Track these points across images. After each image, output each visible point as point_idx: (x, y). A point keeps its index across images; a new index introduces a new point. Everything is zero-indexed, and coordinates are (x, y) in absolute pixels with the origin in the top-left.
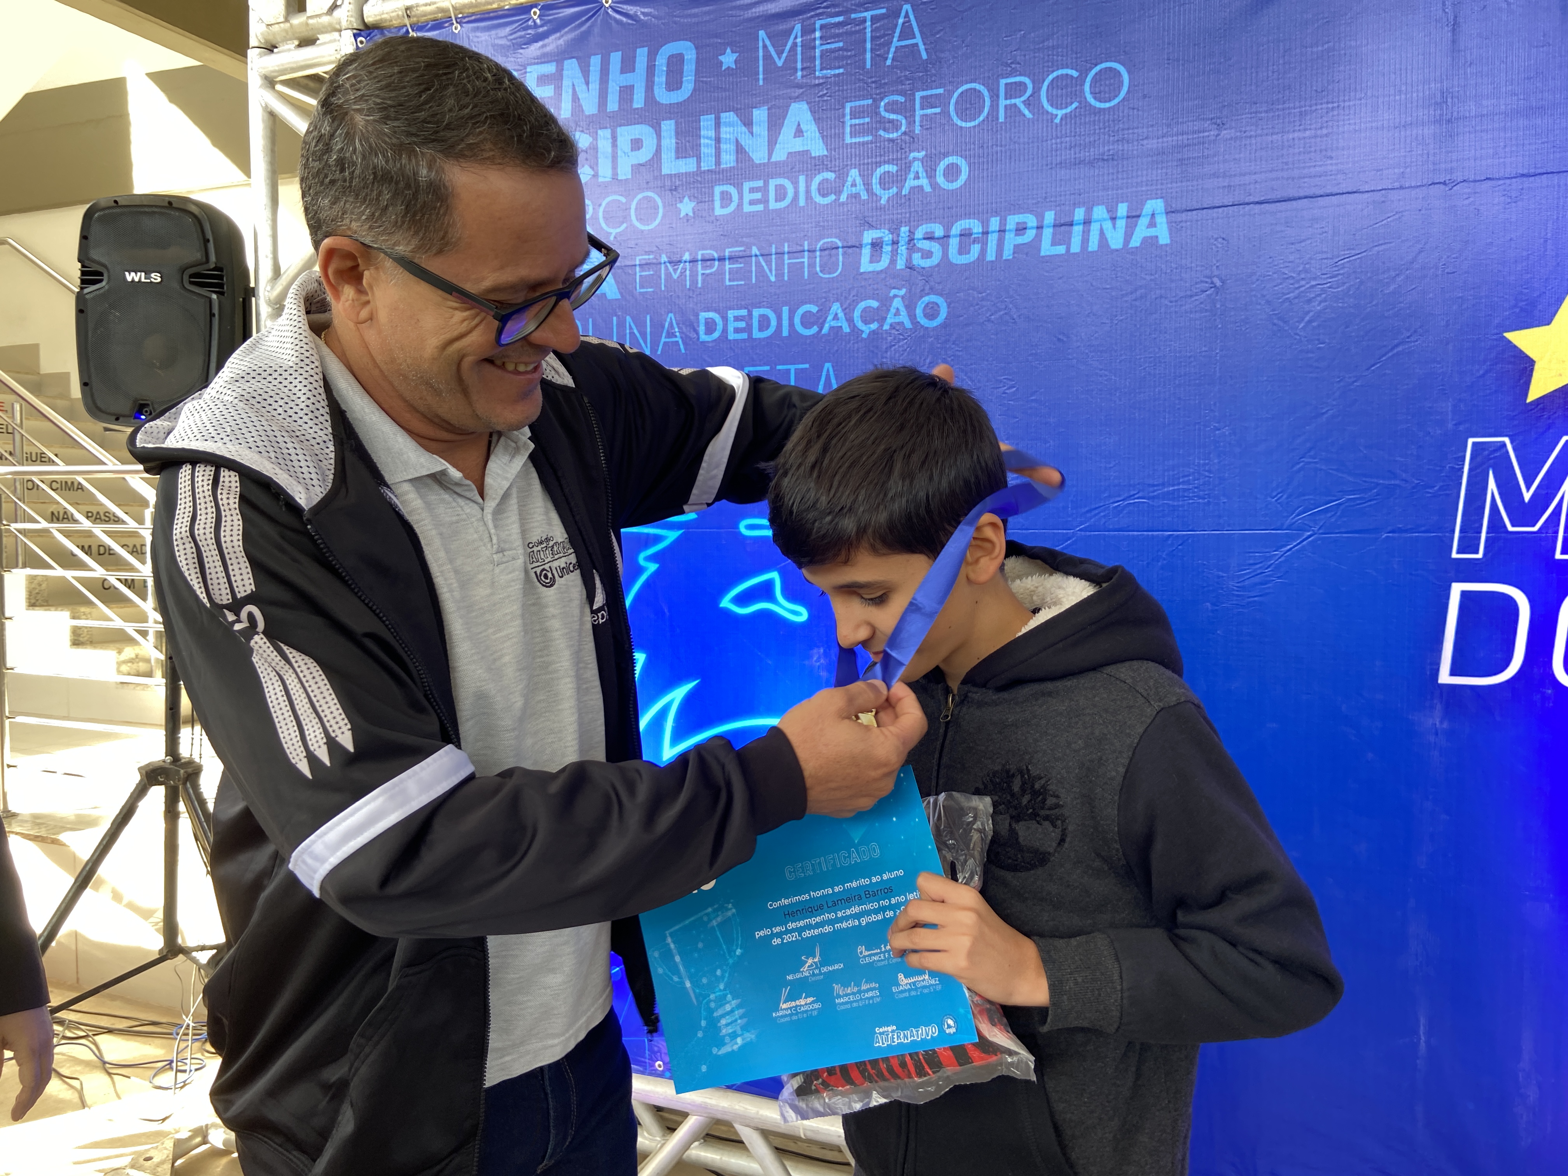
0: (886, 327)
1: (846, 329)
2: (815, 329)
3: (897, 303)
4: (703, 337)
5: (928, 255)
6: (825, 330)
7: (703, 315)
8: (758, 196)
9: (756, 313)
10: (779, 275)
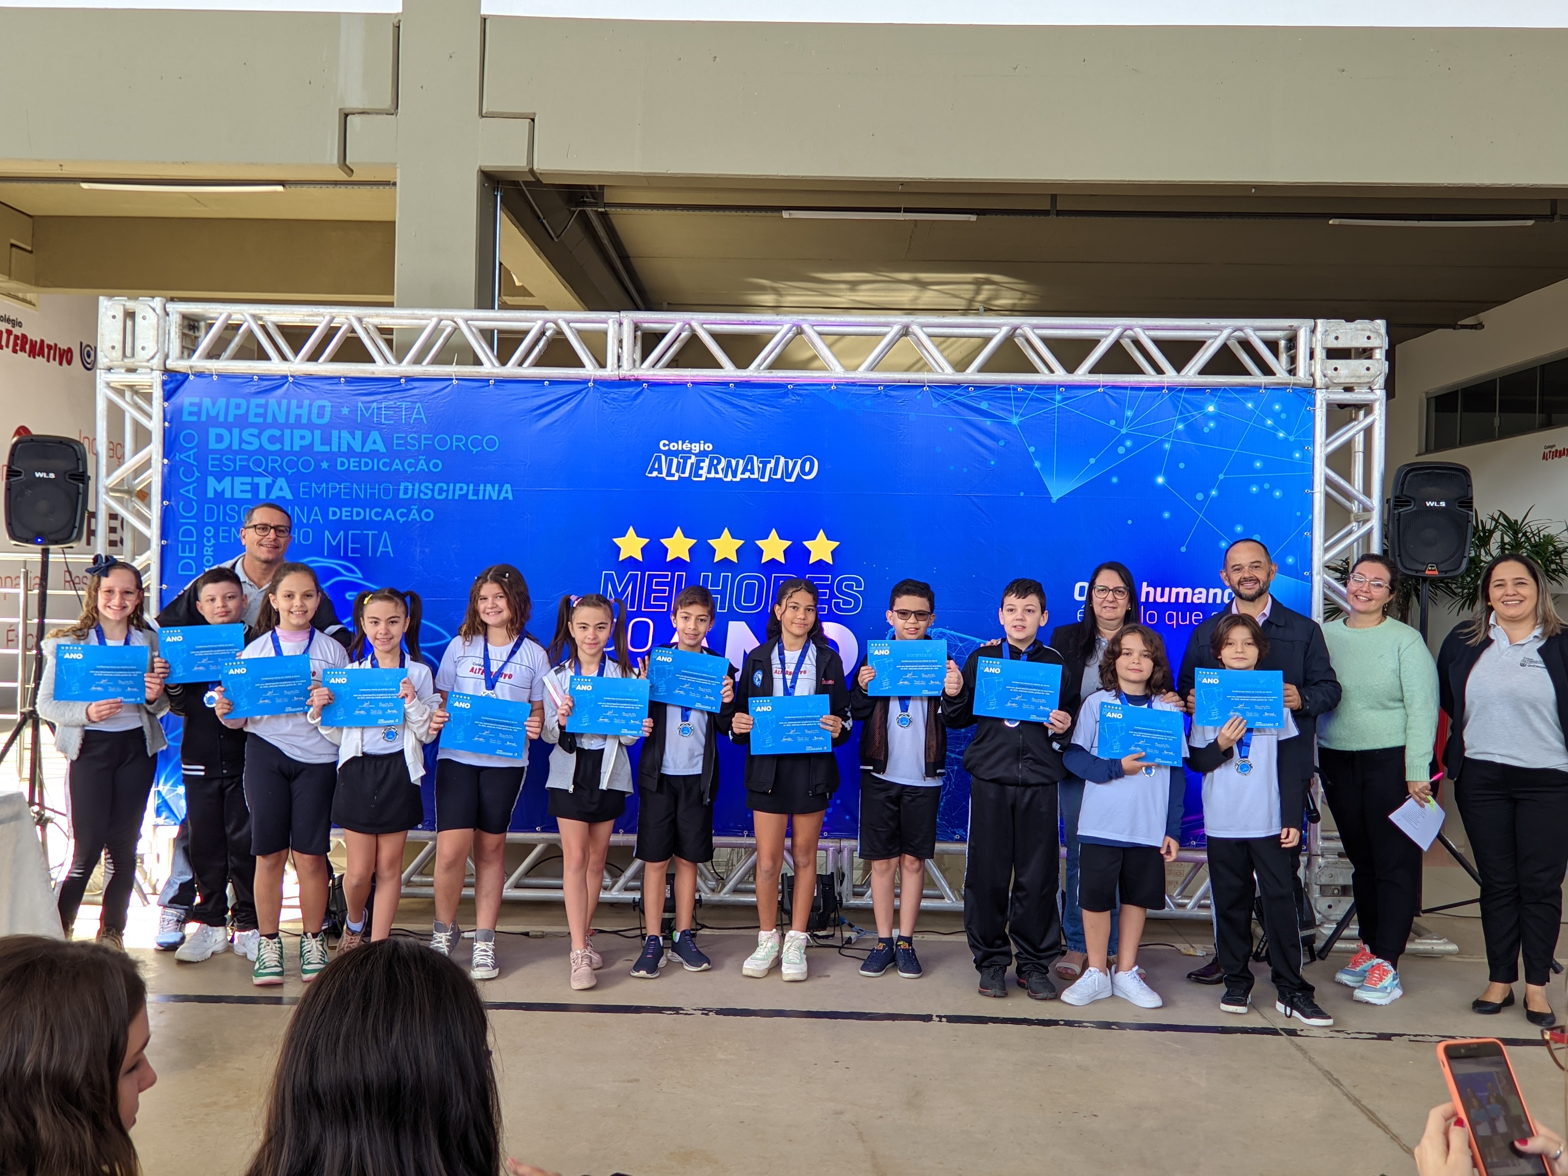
0: (410, 519)
1: (393, 519)
2: (380, 518)
3: (414, 511)
4: (331, 517)
5: (426, 494)
6: (385, 519)
7: (331, 509)
8: (357, 464)
9: (355, 510)
10: (365, 495)
